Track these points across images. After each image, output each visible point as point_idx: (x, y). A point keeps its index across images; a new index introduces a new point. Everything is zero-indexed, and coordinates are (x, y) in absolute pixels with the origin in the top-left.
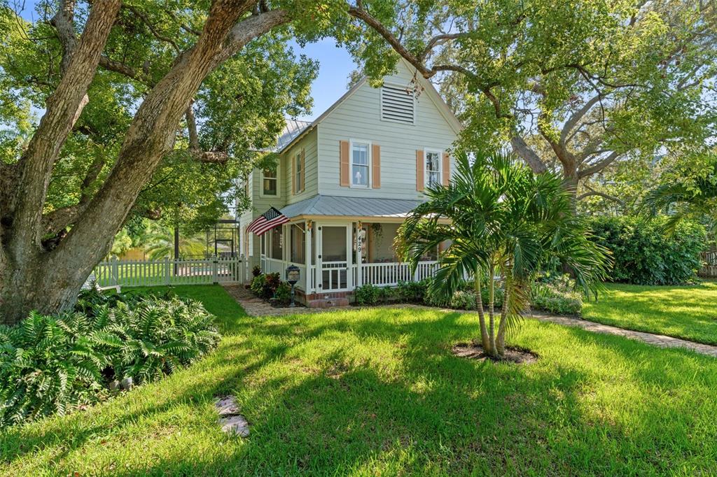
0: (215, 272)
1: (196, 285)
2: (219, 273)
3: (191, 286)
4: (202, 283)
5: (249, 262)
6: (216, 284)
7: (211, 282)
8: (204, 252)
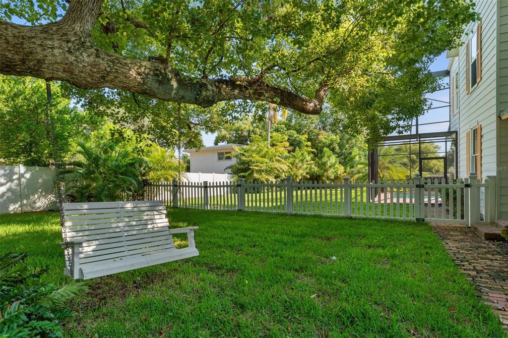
0: (420, 199)
1: (386, 221)
2: (426, 200)
3: (378, 220)
4: (398, 218)
5: (487, 188)
6: (420, 222)
7: (412, 218)
8: (407, 176)
